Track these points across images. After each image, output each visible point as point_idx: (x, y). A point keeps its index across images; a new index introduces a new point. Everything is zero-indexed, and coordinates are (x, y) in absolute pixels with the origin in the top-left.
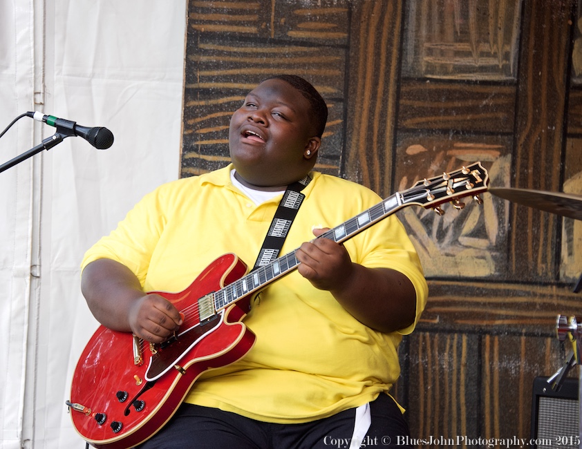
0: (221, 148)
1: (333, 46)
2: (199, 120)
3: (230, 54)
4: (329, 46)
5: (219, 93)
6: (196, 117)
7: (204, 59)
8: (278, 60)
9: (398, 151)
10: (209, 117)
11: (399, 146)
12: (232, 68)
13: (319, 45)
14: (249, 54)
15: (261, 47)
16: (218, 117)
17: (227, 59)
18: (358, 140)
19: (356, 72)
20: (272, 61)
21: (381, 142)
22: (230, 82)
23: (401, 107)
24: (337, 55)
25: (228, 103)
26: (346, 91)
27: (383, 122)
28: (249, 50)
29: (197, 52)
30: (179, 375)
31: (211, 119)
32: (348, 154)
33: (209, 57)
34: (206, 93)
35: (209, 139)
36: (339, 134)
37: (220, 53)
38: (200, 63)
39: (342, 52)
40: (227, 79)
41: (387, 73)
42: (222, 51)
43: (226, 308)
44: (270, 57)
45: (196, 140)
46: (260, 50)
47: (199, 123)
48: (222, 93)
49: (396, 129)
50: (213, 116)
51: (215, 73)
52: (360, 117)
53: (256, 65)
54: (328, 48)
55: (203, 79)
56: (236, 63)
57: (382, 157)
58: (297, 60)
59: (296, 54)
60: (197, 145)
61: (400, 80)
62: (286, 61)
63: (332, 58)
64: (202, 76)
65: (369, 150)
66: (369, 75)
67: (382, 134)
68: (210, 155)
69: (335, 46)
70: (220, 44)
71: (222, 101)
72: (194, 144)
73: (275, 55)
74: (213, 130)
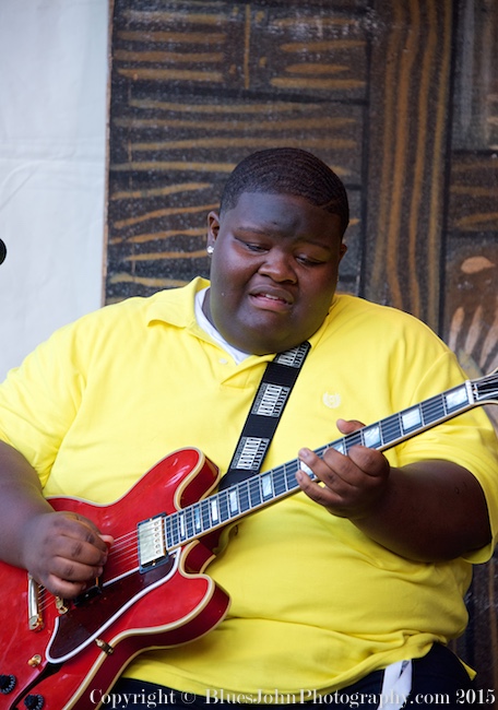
0: (167, 267)
1: (343, 102)
2: (131, 221)
3: (179, 116)
4: (336, 101)
5: (164, 178)
6: (126, 216)
7: (138, 123)
8: (256, 125)
9: (448, 267)
10: (148, 216)
11: (450, 260)
12: (183, 138)
13: (320, 101)
14: (211, 115)
15: (228, 104)
16: (163, 217)
17: (176, 123)
18: (385, 251)
19: (381, 143)
20: (246, 127)
21: (422, 254)
22: (181, 160)
23: (452, 198)
24: (350, 116)
25: (179, 194)
26: (365, 173)
27: (424, 221)
28: (209, 109)
29: (126, 114)
30: (103, 655)
31: (152, 220)
32: (370, 274)
33: (145, 122)
34: (143, 179)
35: (149, 252)
36: (354, 241)
37: (164, 115)
38: (132, 131)
39: (358, 110)
40: (175, 155)
41: (430, 143)
42: (168, 112)
43: (183, 547)
44: (243, 120)
45: (128, 254)
46: (227, 109)
47: (132, 226)
48: (167, 178)
49: (445, 233)
50: (155, 214)
51: (158, 146)
52: (388, 213)
53: (222, 134)
54: (334, 104)
55: (137, 156)
56: (189, 130)
57: (423, 277)
58: (287, 125)
59: (284, 115)
60: (130, 263)
61: (451, 154)
62: (270, 125)
63: (342, 121)
64: (137, 152)
65: (403, 267)
66: (401, 147)
67: (422, 241)
68: (151, 277)
69: (347, 102)
70: (163, 100)
71: (168, 190)
72: (126, 259)
73: (251, 116)
74: (154, 237)
